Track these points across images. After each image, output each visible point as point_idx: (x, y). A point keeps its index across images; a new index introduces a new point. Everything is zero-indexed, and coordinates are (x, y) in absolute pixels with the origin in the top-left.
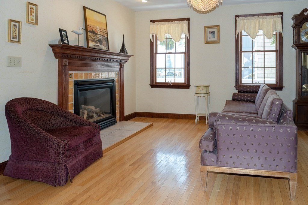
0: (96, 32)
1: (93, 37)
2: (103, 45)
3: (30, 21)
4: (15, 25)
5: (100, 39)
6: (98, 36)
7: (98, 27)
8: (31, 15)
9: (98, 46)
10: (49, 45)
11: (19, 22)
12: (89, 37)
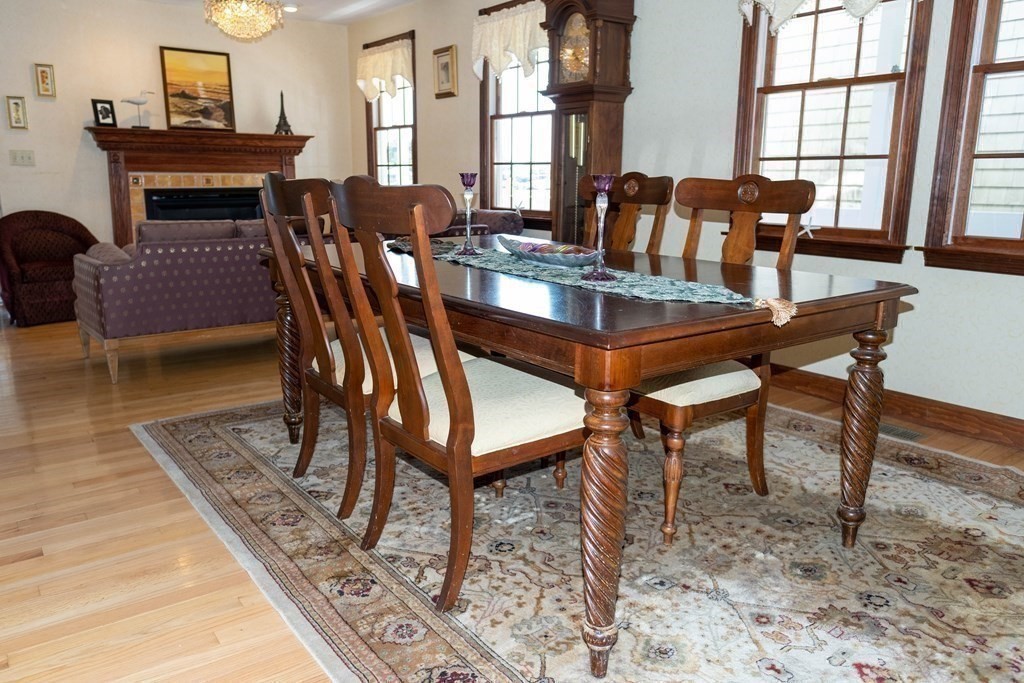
0: (195, 95)
1: (182, 106)
2: (215, 120)
3: (42, 92)
4: (16, 104)
5: (206, 108)
6: (200, 102)
7: (200, 84)
8: (43, 82)
9: (199, 122)
10: (86, 128)
11: (20, 98)
12: (170, 106)
